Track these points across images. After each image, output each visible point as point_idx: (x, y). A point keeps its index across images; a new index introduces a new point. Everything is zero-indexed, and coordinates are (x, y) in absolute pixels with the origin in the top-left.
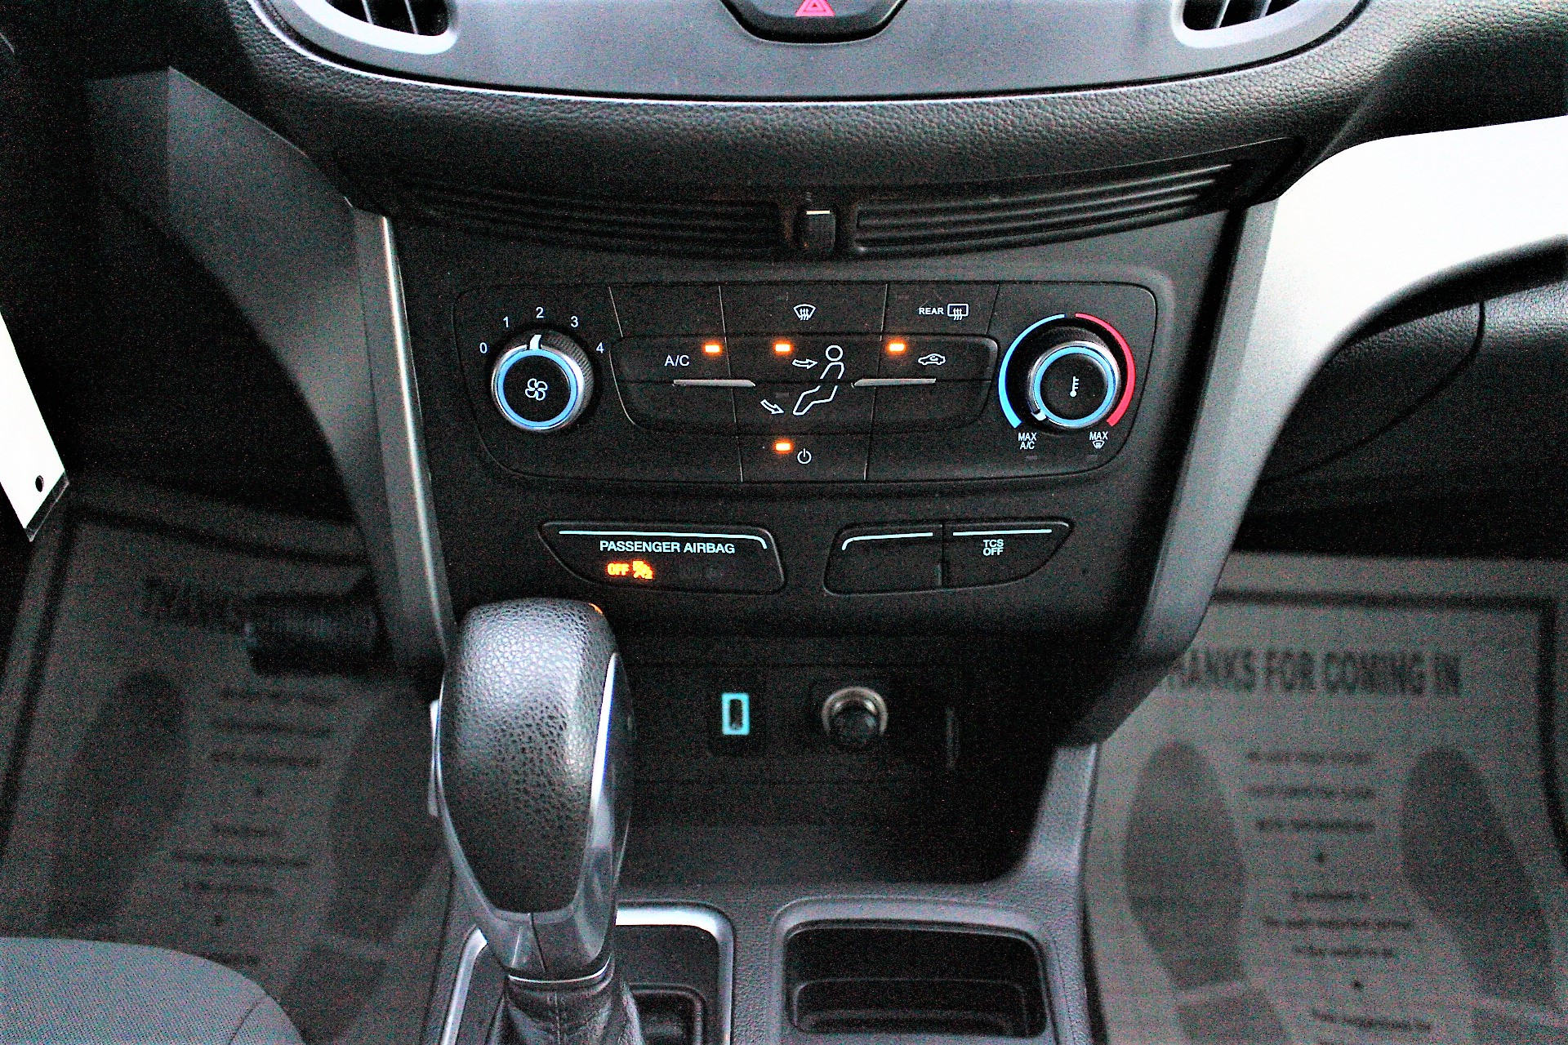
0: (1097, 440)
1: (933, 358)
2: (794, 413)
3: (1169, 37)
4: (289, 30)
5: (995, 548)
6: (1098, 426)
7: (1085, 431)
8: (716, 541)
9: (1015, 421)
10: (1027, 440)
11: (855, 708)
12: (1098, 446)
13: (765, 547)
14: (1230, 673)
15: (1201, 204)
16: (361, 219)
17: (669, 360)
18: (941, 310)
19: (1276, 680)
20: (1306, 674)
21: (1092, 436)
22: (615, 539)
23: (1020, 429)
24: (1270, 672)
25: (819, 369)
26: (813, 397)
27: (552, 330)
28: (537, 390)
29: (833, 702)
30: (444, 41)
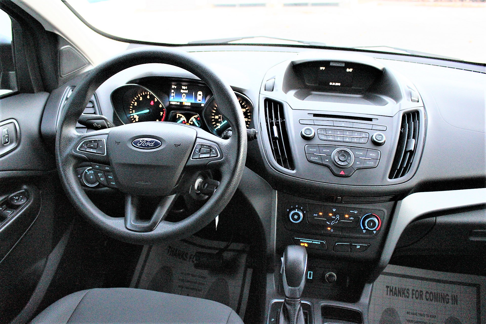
0: (375, 232)
1: (352, 218)
2: (331, 224)
3: (386, 180)
4: (272, 166)
5: (358, 247)
6: (374, 230)
7: (373, 231)
8: (317, 242)
10: (364, 231)
11: (331, 276)
13: (325, 243)
14: (403, 293)
15: (390, 200)
16: (273, 190)
17: (314, 215)
18: (353, 212)
19: (414, 296)
20: (421, 296)
21: (374, 232)
22: (303, 240)
23: (364, 229)
24: (413, 294)
26: (334, 222)
27: (299, 209)
28: (296, 217)
29: (327, 275)
30: (294, 172)
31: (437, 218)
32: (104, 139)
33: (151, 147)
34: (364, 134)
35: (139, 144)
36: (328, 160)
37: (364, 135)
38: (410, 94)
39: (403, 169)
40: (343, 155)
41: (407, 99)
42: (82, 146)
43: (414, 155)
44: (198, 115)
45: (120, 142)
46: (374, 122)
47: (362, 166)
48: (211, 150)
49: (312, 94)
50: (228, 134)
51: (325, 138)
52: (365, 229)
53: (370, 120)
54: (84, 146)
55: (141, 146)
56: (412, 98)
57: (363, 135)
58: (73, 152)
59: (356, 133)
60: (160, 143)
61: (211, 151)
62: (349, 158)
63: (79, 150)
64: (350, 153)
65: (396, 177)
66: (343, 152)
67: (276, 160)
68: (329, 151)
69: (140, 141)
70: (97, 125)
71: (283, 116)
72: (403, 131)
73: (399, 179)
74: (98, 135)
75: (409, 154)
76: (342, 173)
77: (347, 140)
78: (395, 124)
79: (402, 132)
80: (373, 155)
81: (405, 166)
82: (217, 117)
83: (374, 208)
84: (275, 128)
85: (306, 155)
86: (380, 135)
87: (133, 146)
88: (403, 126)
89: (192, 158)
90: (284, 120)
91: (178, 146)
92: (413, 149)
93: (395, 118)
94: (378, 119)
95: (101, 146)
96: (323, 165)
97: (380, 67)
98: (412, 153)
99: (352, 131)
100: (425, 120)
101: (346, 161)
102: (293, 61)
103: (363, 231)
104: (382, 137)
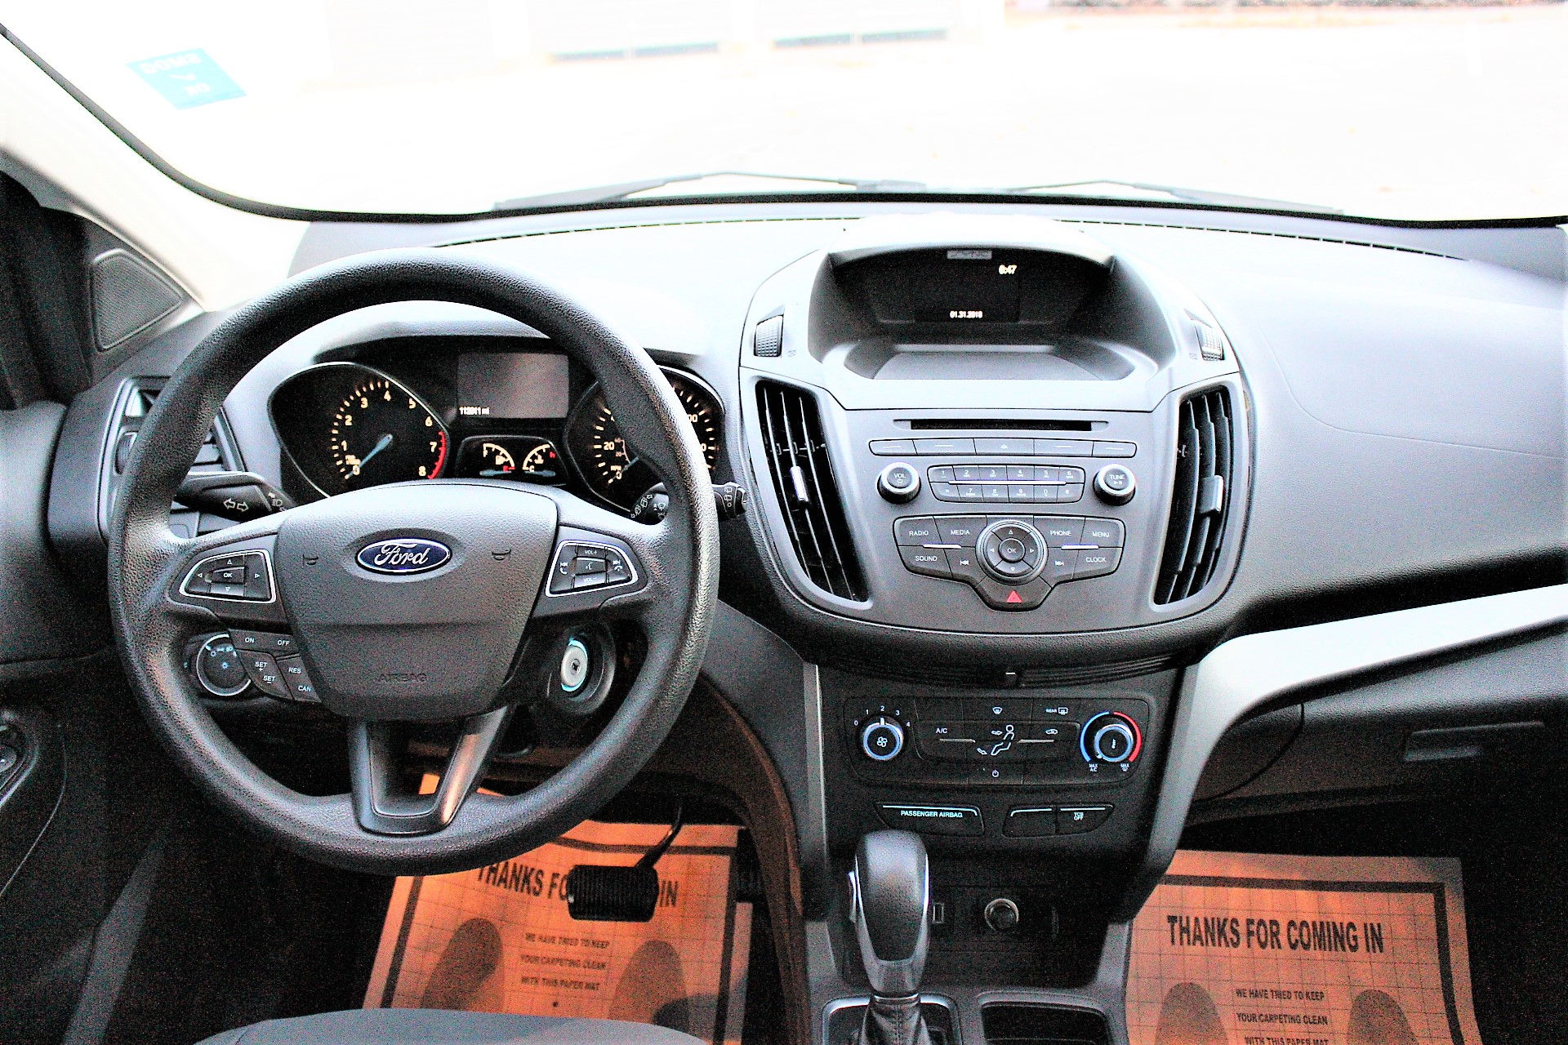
0: (1125, 767)
1: (1053, 731)
2: (992, 754)
3: (1147, 607)
4: (798, 593)
5: (1079, 816)
6: (1123, 762)
7: (1119, 763)
8: (954, 811)
9: (1088, 759)
10: (1093, 767)
11: (1001, 908)
12: (1125, 770)
13: (976, 814)
14: (1221, 932)
15: (1165, 666)
16: (806, 665)
17: (938, 730)
18: (1056, 711)
19: (1254, 939)
20: (1275, 936)
21: (1122, 766)
22: (909, 810)
23: (1091, 762)
24: (1250, 933)
25: (1003, 735)
26: (1001, 747)
27: (888, 716)
28: (882, 742)
29: (990, 907)
30: (867, 605)
31: (1306, 705)
32: (265, 549)
33: (418, 566)
34: (1069, 473)
35: (379, 560)
36: (966, 562)
37: (1070, 477)
38: (1198, 338)
39: (1195, 569)
40: (1014, 545)
41: (1190, 354)
42: (194, 580)
43: (1223, 523)
44: (548, 443)
45: (317, 558)
46: (1095, 433)
47: (1070, 572)
48: (607, 561)
49: (898, 353)
50: (655, 506)
51: (954, 495)
52: (1094, 759)
53: (1085, 426)
54: (203, 576)
55: (386, 566)
56: (1204, 349)
57: (1068, 477)
58: (169, 599)
59: (1045, 471)
60: (447, 550)
61: (609, 564)
62: (1031, 551)
63: (187, 591)
64: (1031, 534)
65: (1177, 597)
66: (1011, 532)
67: (806, 573)
68: (968, 532)
69: (383, 551)
70: (236, 505)
71: (817, 434)
72: (1185, 454)
73: (1187, 603)
74: (244, 539)
75: (1208, 521)
76: (1013, 598)
77: (1021, 494)
78: (1160, 433)
79: (1183, 455)
80: (1104, 535)
81: (1199, 561)
82: (609, 446)
83: (1116, 693)
84: (796, 472)
85: (898, 550)
86: (1119, 472)
87: (360, 569)
88: (1184, 438)
89: (551, 592)
90: (823, 445)
91: (503, 557)
92: (1219, 507)
93: (1160, 414)
94: (1107, 422)
95: (257, 576)
96: (952, 578)
97: (1099, 256)
98: (1218, 519)
99: (1034, 465)
100: (1248, 412)
101: (1022, 559)
102: (831, 252)
103: (1091, 766)
104: (1126, 477)
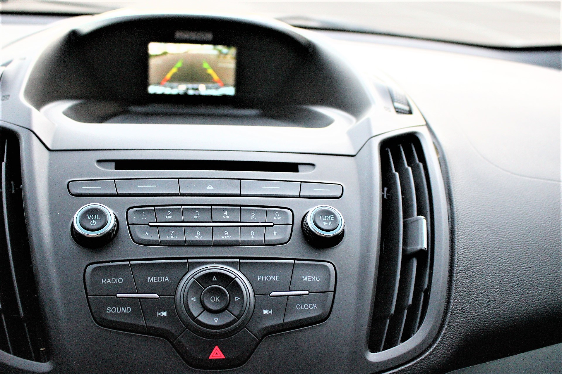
3: (362, 355)
30: (48, 365)
34: (276, 214)
36: (164, 314)
37: (277, 218)
38: (390, 96)
39: (406, 312)
40: (216, 292)
41: (385, 108)
46: (303, 174)
47: (279, 321)
51: (155, 237)
53: (293, 167)
56: (396, 104)
57: (275, 218)
59: (252, 212)
62: (237, 299)
64: (237, 279)
65: (390, 344)
66: (215, 279)
68: (167, 279)
72: (387, 196)
75: (415, 262)
76: (216, 354)
77: (226, 237)
80: (314, 279)
81: (410, 302)
85: (88, 300)
86: (328, 213)
90: (21, 186)
92: (425, 246)
93: (362, 158)
94: (313, 165)
96: (149, 332)
98: (425, 258)
99: (241, 206)
100: (439, 159)
101: (226, 309)
104: (335, 217)
